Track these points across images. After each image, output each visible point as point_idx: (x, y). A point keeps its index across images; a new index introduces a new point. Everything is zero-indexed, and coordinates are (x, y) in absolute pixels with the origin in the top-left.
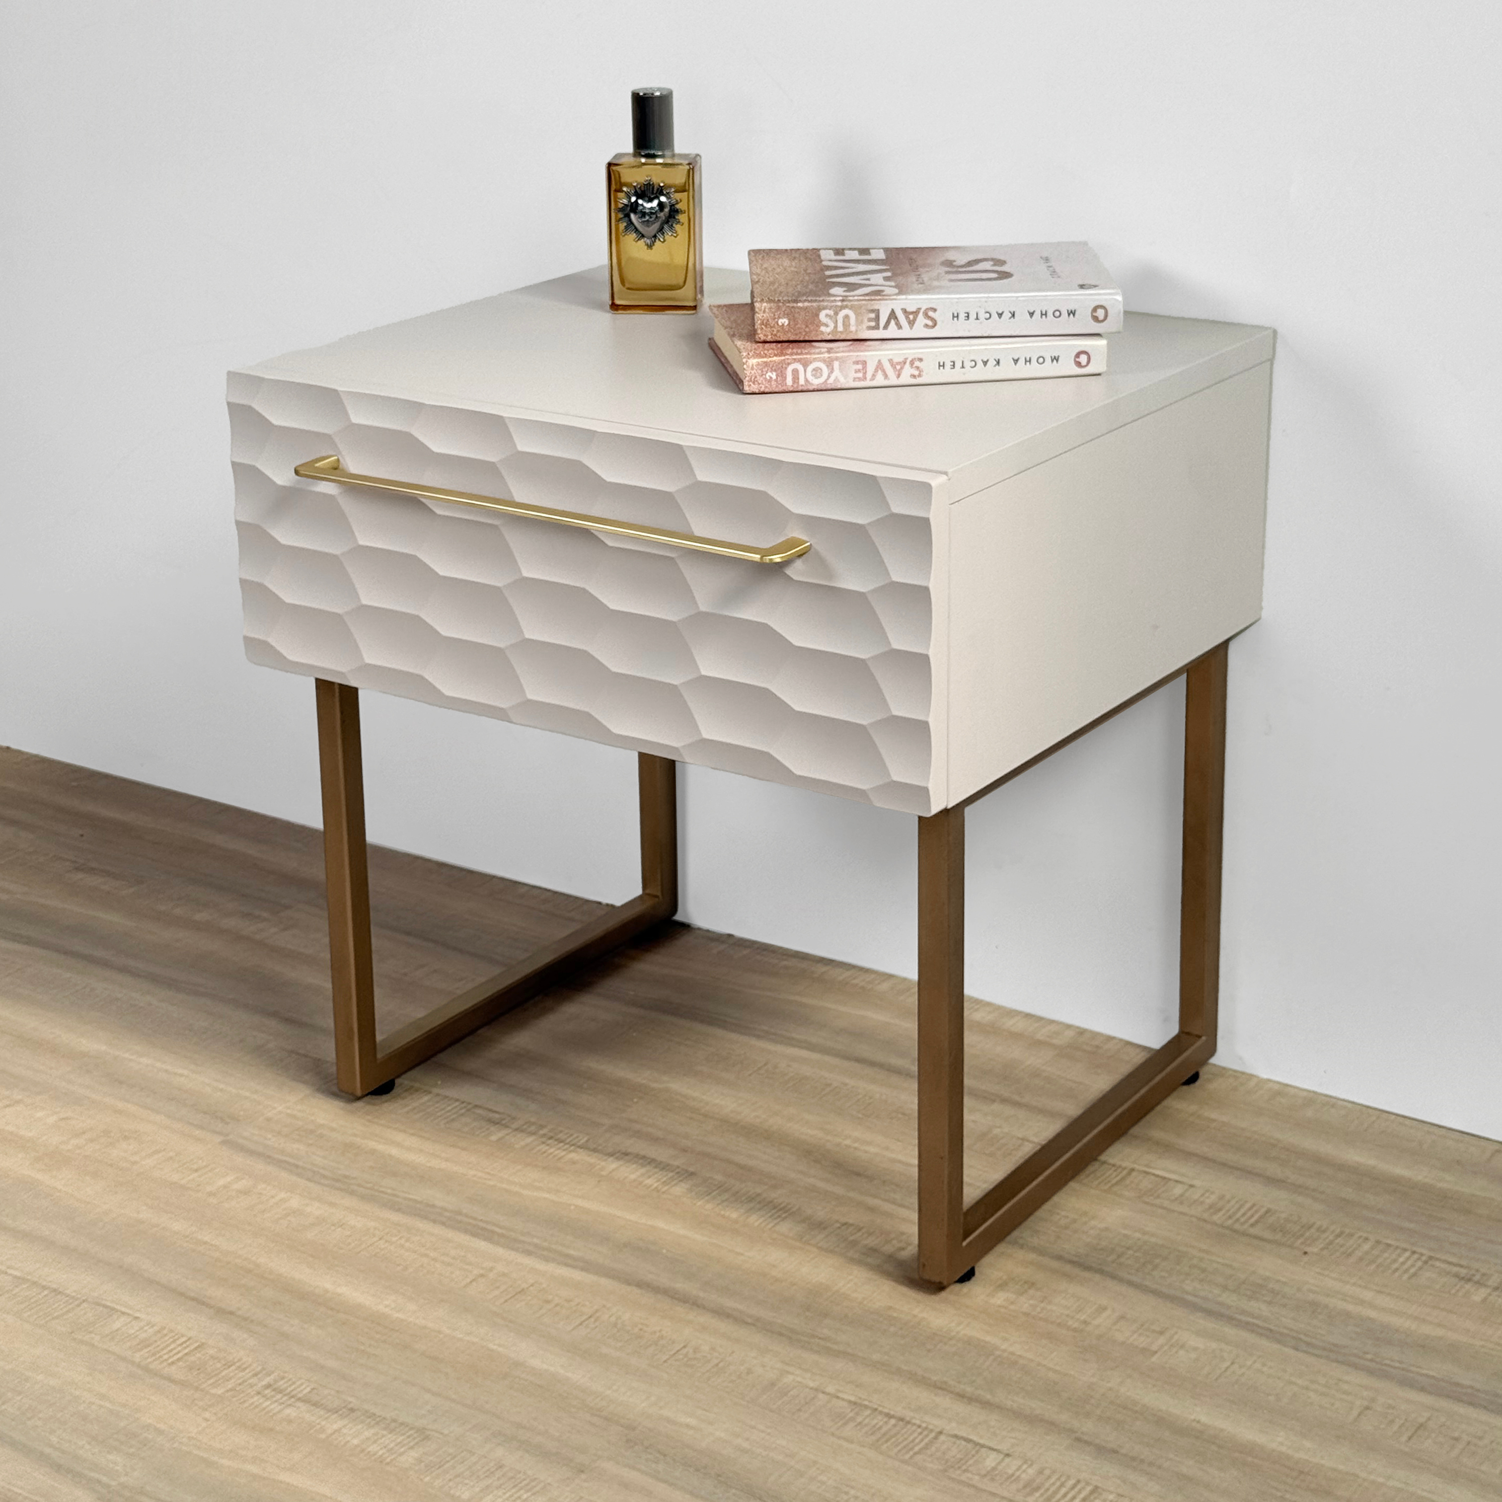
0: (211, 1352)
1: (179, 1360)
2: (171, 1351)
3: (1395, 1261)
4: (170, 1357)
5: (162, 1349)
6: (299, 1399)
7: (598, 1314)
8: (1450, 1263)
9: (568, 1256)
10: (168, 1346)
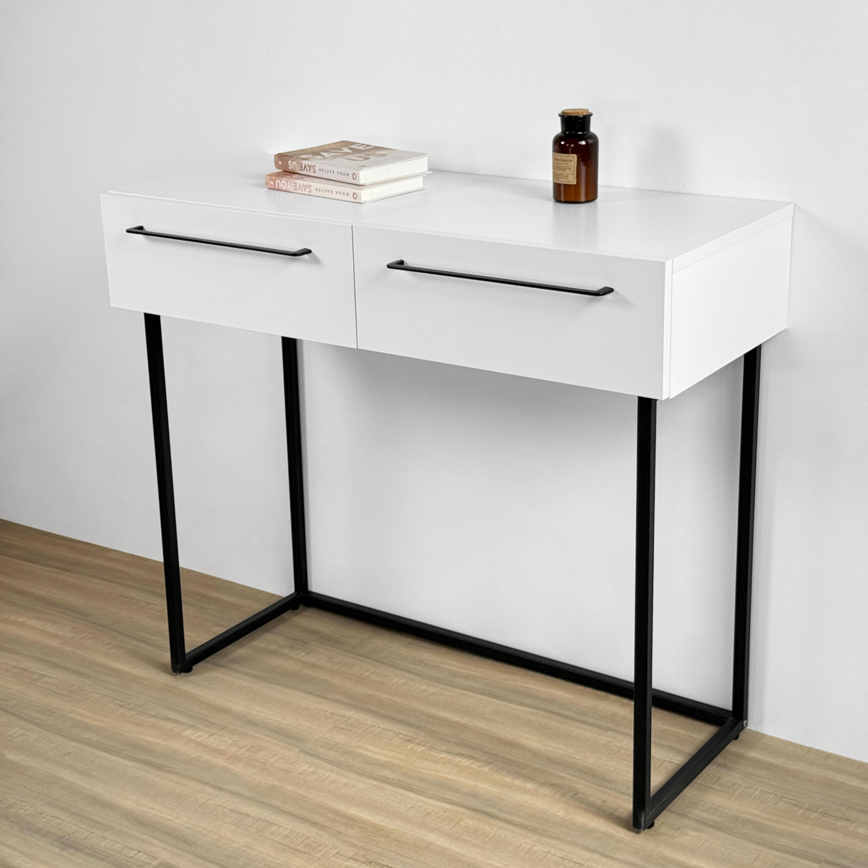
0: (312, 839)
1: (301, 843)
2: (297, 839)
3: (768, 798)
4: (297, 842)
5: (294, 839)
6: (349, 858)
7: (460, 823)
8: (789, 799)
9: (445, 798)
10: (295, 837)
